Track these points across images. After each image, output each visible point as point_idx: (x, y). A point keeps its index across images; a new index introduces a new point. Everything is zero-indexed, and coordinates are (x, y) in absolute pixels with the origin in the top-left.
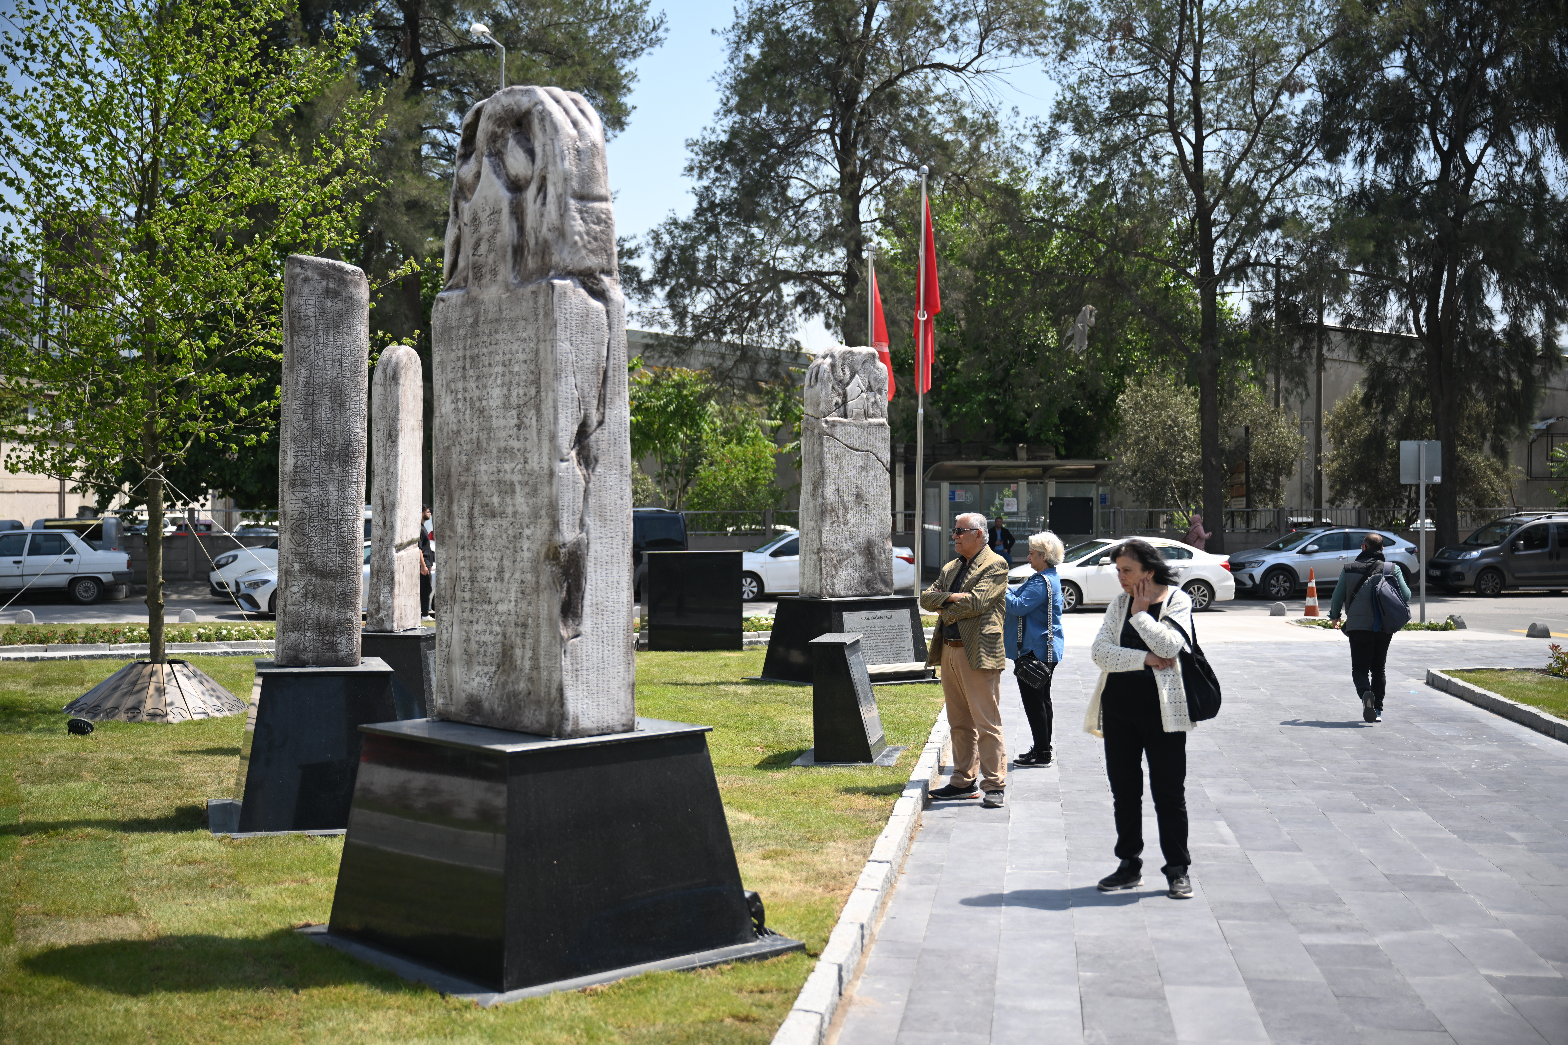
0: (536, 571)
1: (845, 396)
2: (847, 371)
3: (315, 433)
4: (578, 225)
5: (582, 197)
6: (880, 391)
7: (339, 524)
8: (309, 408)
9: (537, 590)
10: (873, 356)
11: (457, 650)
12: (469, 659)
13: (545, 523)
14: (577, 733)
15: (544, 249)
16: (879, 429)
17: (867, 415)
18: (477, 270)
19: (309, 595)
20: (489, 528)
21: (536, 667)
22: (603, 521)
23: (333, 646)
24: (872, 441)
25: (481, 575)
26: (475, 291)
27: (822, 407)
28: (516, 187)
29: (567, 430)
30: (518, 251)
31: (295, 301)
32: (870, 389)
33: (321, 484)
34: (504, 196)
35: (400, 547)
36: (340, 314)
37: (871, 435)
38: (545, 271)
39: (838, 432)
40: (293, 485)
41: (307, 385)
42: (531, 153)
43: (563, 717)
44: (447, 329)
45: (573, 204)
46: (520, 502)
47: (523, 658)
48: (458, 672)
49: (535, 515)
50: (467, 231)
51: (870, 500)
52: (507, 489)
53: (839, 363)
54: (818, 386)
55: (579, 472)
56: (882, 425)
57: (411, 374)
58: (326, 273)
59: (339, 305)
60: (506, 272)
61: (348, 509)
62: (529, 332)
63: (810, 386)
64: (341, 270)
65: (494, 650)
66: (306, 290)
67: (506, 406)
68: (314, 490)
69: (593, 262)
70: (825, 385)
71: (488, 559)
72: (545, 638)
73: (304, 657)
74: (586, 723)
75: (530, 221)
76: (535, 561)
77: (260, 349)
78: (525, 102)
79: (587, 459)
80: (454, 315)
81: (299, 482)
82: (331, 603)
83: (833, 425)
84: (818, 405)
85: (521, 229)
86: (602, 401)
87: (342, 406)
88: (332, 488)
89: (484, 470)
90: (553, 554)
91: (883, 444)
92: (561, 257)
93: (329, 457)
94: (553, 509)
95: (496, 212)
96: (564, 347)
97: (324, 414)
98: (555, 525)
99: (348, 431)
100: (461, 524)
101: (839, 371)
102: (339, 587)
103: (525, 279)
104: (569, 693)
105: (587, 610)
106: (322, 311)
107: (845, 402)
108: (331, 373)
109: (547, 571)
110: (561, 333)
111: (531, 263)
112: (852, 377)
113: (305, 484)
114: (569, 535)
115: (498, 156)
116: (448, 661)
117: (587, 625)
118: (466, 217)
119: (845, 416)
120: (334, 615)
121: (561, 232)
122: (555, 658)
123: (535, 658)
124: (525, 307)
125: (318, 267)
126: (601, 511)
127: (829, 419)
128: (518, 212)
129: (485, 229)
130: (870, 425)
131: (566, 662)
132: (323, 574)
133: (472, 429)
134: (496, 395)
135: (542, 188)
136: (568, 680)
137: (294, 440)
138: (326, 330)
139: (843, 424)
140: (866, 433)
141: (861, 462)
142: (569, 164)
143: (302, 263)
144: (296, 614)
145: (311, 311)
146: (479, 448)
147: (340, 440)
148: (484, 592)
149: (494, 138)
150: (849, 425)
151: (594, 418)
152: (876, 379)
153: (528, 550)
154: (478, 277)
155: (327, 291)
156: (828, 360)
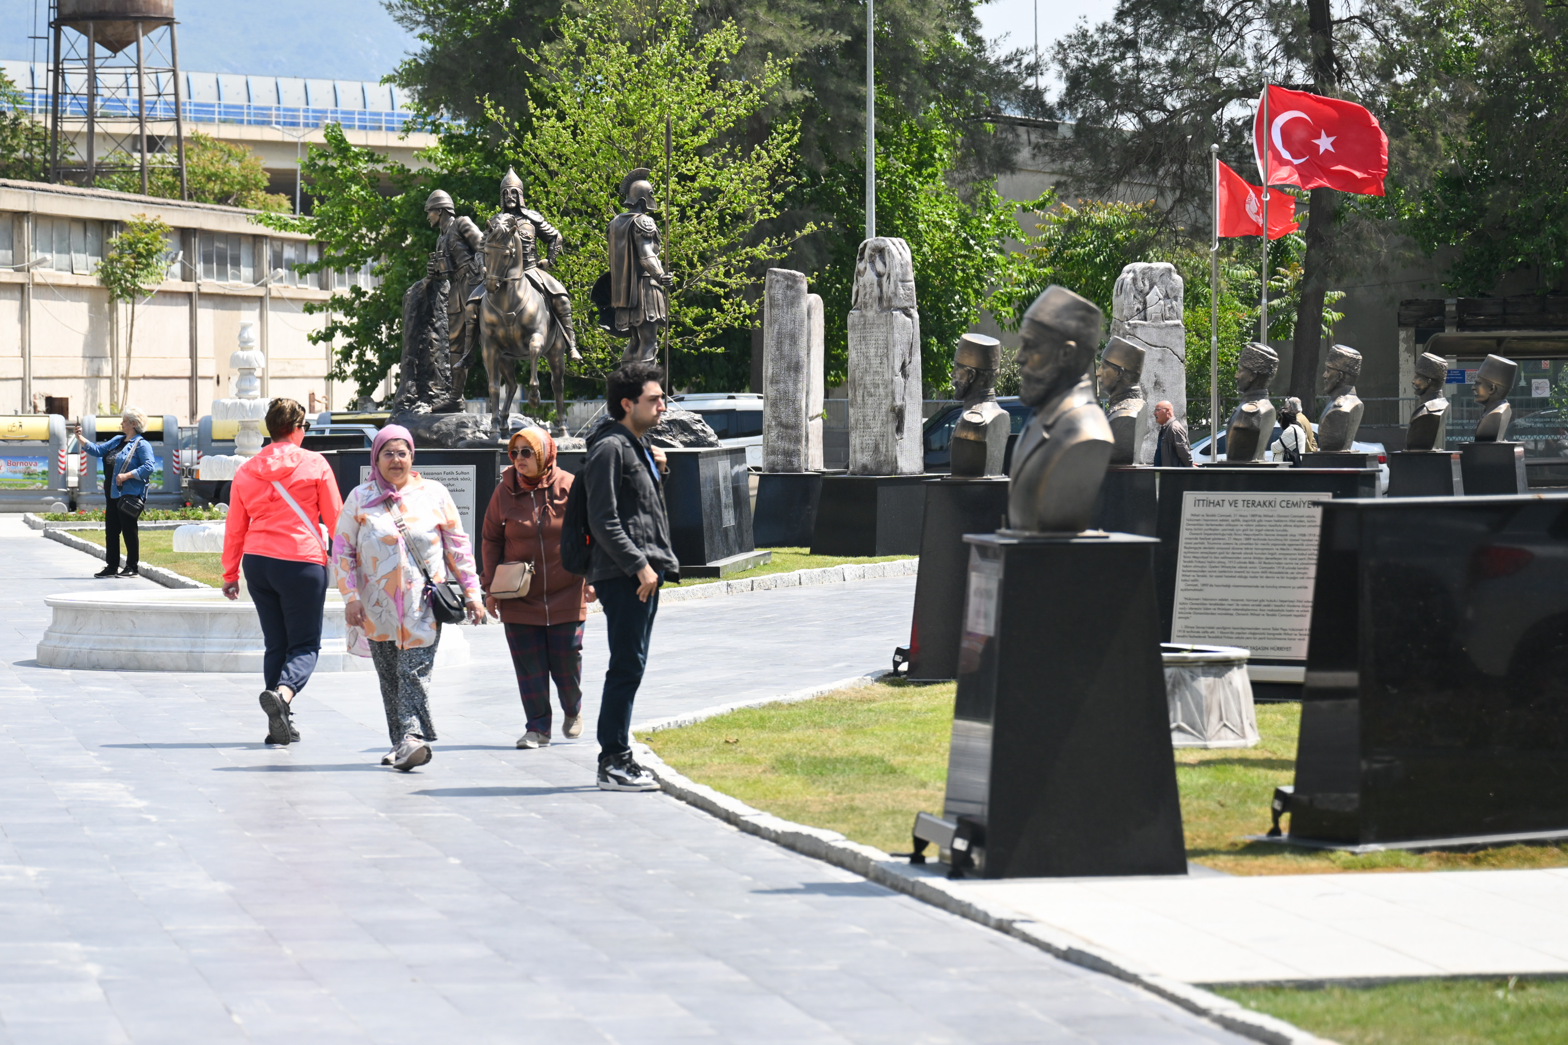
0: (887, 416)
1: (1145, 303)
2: (1147, 283)
3: (782, 357)
4: (901, 291)
5: (903, 281)
6: (1176, 298)
7: (794, 402)
8: (779, 344)
9: (887, 422)
10: (1170, 270)
11: (858, 447)
12: (862, 450)
13: (890, 398)
14: (901, 474)
15: (890, 300)
16: (1174, 329)
17: (1164, 318)
18: (865, 304)
19: (780, 437)
20: (870, 401)
21: (887, 451)
22: (911, 398)
23: (791, 463)
24: (1169, 338)
25: (867, 418)
26: (864, 312)
27: (1125, 313)
28: (879, 275)
29: (898, 365)
30: (880, 299)
31: (772, 292)
32: (1167, 296)
33: (785, 382)
34: (876, 278)
35: (811, 419)
36: (793, 297)
37: (1167, 334)
38: (890, 308)
39: (1139, 332)
40: (772, 383)
41: (778, 333)
42: (885, 264)
43: (897, 468)
44: (854, 325)
45: (900, 284)
46: (881, 390)
47: (883, 448)
48: (859, 456)
49: (887, 396)
50: (861, 289)
51: (1167, 386)
52: (876, 386)
53: (1140, 277)
54: (1122, 296)
55: (902, 380)
56: (1178, 326)
57: (817, 311)
58: (787, 277)
59: (793, 293)
60: (876, 306)
61: (798, 395)
62: (884, 330)
63: (1117, 296)
64: (794, 275)
65: (872, 446)
66: (778, 286)
67: (876, 356)
68: (782, 385)
69: (907, 304)
70: (1128, 295)
71: (870, 412)
72: (890, 440)
73: (778, 468)
74: (905, 470)
75: (885, 289)
76: (887, 412)
77: (703, 284)
78: (882, 245)
79: (905, 375)
80: (856, 320)
81: (774, 381)
82: (790, 441)
83: (1135, 326)
84: (1122, 311)
85: (881, 291)
86: (910, 354)
87: (795, 343)
88: (790, 384)
89: (868, 379)
90: (893, 409)
91: (1178, 341)
92: (896, 303)
93: (789, 369)
94: (893, 393)
95: (872, 284)
96: (897, 335)
97: (786, 348)
98: (894, 399)
99: (799, 356)
100: (859, 399)
101: (1140, 284)
102: (794, 433)
103: (883, 310)
104: (899, 459)
105: (905, 429)
106: (785, 296)
107: (1145, 308)
108: (790, 326)
109: (891, 415)
110: (895, 331)
111: (885, 304)
112: (1151, 288)
113: (777, 382)
114: (898, 403)
115: (872, 263)
116: (855, 452)
117: (905, 435)
118: (861, 283)
119: (1145, 319)
120: (792, 447)
121: (895, 294)
122: (894, 447)
123: (887, 447)
124: (883, 321)
125: (783, 274)
126: (910, 393)
127: (1131, 322)
128: (880, 285)
129: (868, 290)
130: (1167, 326)
131: (898, 448)
132: (786, 427)
133: (863, 362)
134: (872, 351)
135: (889, 277)
136: (898, 454)
137: (772, 360)
138: (787, 306)
139: (1143, 325)
140: (1164, 332)
141: (1159, 356)
142: (898, 270)
143: (775, 273)
144: (773, 447)
145: (780, 297)
146: (866, 371)
147: (794, 360)
148: (868, 425)
149: (871, 256)
150: (1148, 326)
151: (908, 360)
152: (1172, 289)
153: (884, 408)
154: (866, 307)
155: (788, 286)
156: (1131, 275)
